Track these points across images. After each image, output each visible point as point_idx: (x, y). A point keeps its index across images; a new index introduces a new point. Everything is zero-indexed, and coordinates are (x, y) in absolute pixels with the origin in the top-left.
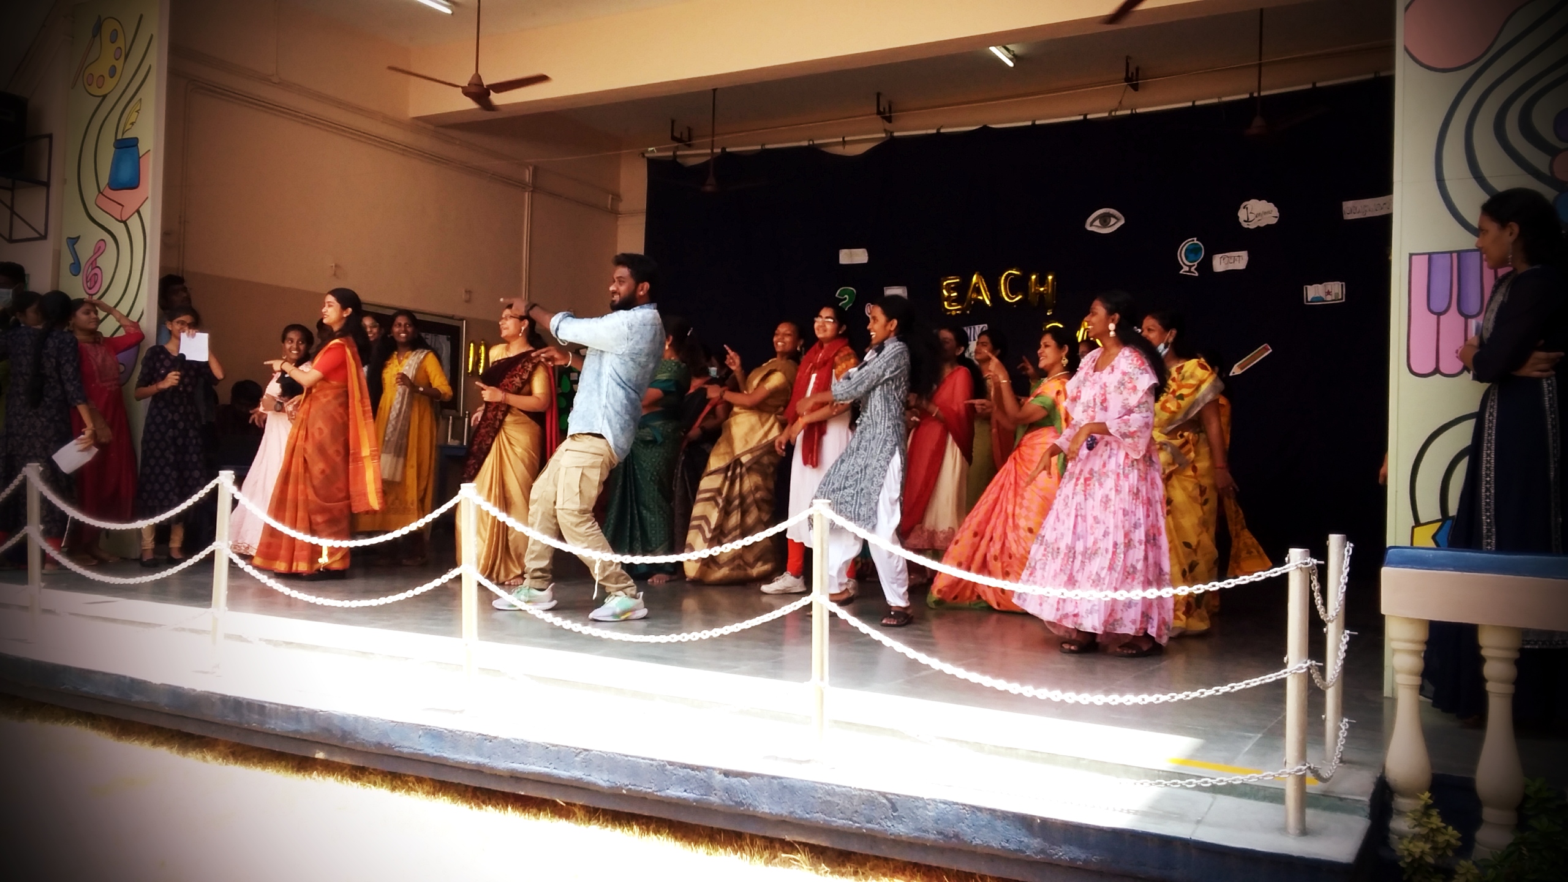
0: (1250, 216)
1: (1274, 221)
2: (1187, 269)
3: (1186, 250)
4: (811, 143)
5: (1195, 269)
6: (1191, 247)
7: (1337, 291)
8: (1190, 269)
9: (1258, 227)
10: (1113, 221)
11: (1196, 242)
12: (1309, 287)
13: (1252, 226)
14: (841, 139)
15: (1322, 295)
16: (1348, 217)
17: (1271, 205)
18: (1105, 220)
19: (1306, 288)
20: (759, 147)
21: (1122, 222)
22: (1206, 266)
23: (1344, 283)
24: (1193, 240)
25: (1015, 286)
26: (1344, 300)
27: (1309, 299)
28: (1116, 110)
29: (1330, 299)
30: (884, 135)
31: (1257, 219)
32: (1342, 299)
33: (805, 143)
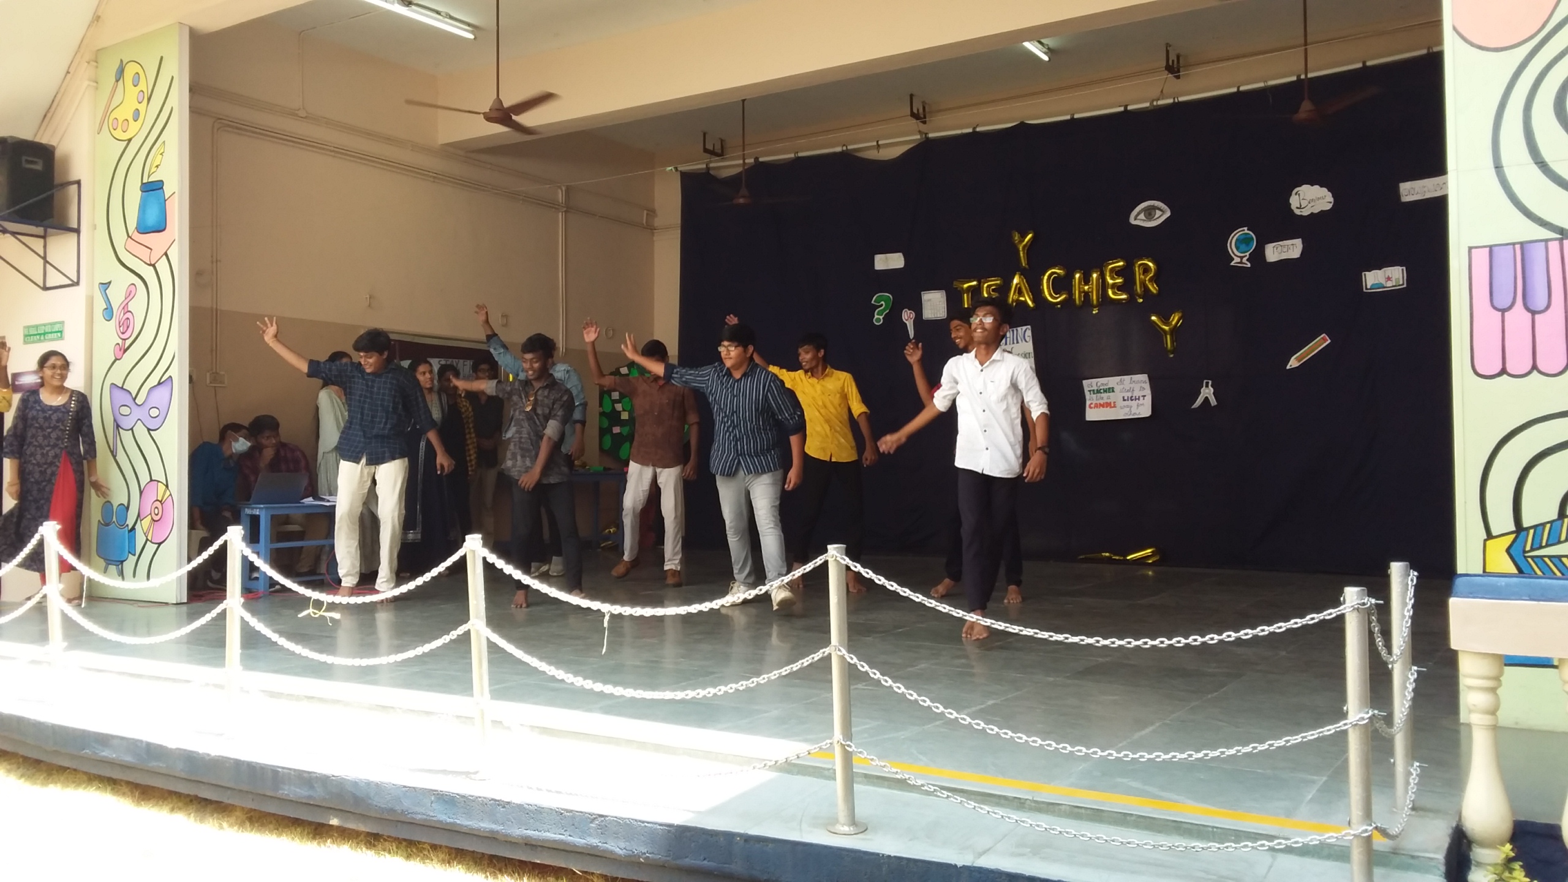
0: (1302, 202)
1: (1329, 207)
2: (1239, 260)
3: (1237, 240)
4: (845, 148)
5: (1247, 260)
6: (1242, 237)
7: (1397, 277)
8: (1241, 260)
9: (1312, 213)
10: (1158, 213)
11: (1246, 231)
12: (1367, 273)
13: (1306, 212)
14: (875, 143)
15: (1383, 281)
16: (1406, 198)
17: (1325, 190)
18: (1149, 213)
19: (1365, 275)
20: (792, 156)
21: (1168, 214)
22: (1258, 256)
23: (1404, 268)
24: (1244, 230)
25: (1060, 285)
26: (1405, 286)
27: (1369, 287)
28: (1158, 100)
29: (1391, 285)
30: (918, 137)
31: (1310, 205)
32: (1403, 284)
33: (838, 149)
